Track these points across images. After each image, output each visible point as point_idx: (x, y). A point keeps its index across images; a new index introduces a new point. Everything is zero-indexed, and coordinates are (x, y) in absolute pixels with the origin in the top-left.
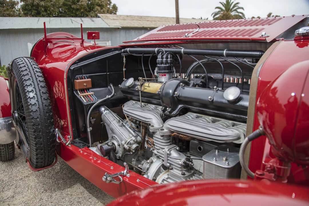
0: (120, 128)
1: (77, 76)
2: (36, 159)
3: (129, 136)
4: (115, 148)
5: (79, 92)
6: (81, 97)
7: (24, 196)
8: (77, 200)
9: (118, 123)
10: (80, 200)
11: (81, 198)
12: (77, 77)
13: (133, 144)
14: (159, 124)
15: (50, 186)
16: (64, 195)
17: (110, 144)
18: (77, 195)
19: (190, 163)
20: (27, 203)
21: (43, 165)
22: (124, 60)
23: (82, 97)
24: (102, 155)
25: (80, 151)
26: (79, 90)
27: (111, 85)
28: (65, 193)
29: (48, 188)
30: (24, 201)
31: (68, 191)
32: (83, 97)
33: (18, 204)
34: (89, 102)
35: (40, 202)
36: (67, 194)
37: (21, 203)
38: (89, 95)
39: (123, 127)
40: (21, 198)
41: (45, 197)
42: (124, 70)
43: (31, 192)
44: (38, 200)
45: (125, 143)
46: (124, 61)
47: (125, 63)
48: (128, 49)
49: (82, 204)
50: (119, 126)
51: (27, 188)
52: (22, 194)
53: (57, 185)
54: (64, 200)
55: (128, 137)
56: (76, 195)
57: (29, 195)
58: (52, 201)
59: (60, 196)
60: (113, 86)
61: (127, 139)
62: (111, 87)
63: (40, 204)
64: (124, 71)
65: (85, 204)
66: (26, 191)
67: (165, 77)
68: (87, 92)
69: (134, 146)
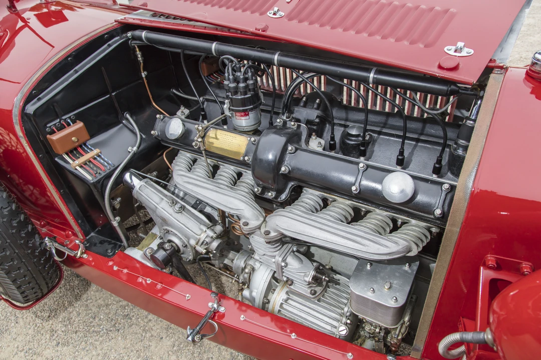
0: (179, 216)
1: (48, 125)
2: (17, 288)
3: (201, 230)
4: (176, 249)
5: (66, 157)
6: (76, 169)
7: (14, 336)
8: (122, 313)
9: (171, 206)
10: (126, 311)
11: (127, 308)
12: (50, 127)
13: (211, 242)
14: (257, 216)
15: (58, 298)
16: (94, 309)
17: (168, 246)
18: (117, 302)
19: (324, 277)
20: (28, 349)
21: (40, 295)
22: (139, 56)
23: (78, 168)
24: (158, 268)
25: (112, 267)
26: (67, 154)
27: (128, 116)
28: (94, 305)
29: (56, 303)
30: (20, 347)
31: (98, 298)
32: (81, 167)
33: (10, 356)
34: (97, 175)
35: (54, 338)
36: (99, 307)
37: (17, 353)
38: (92, 160)
39: (183, 212)
40: (10, 342)
41: (60, 325)
42: (144, 75)
43: (25, 324)
44: (48, 336)
45: (197, 244)
46: (140, 59)
47: (141, 61)
48: (144, 34)
49: (133, 318)
50: (176, 212)
51: (13, 318)
52: (8, 332)
53: (71, 293)
54: (97, 319)
55: (199, 232)
56: (115, 303)
57: (24, 330)
58: (75, 330)
59: (86, 315)
60: (131, 117)
61: (198, 237)
62: (127, 119)
63: (55, 342)
64: (145, 79)
65: (138, 317)
66: (13, 324)
67: (247, 117)
68: (87, 152)
69: (215, 244)
